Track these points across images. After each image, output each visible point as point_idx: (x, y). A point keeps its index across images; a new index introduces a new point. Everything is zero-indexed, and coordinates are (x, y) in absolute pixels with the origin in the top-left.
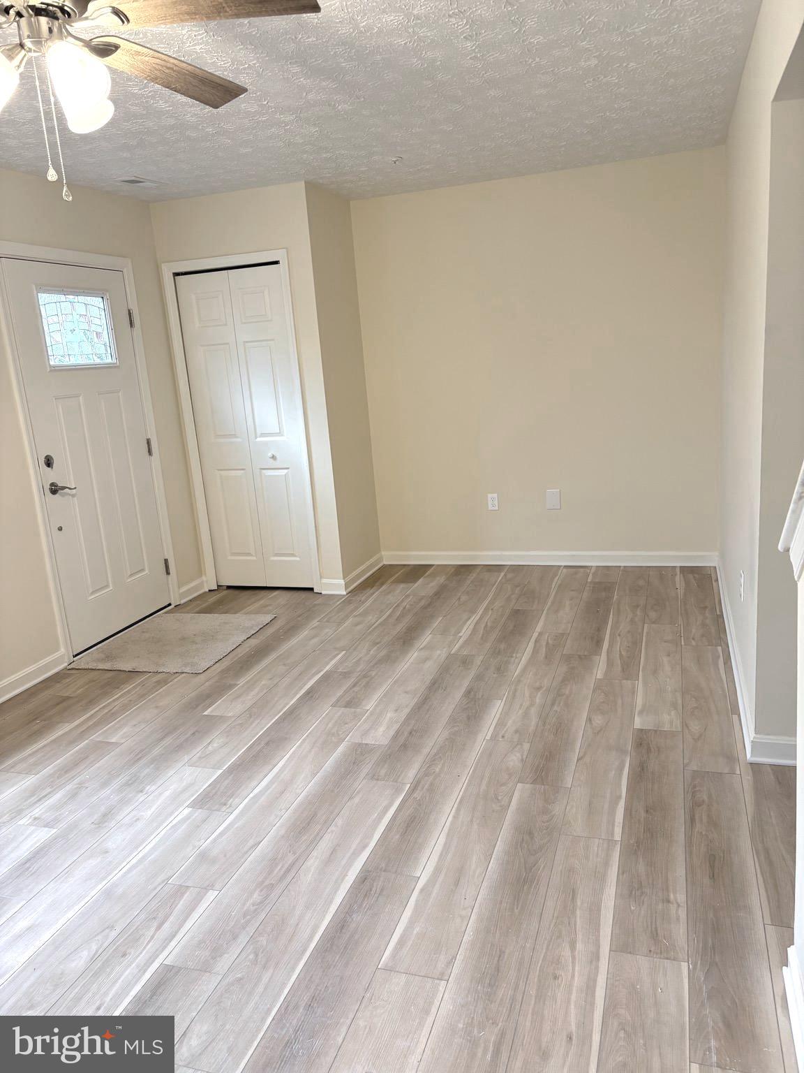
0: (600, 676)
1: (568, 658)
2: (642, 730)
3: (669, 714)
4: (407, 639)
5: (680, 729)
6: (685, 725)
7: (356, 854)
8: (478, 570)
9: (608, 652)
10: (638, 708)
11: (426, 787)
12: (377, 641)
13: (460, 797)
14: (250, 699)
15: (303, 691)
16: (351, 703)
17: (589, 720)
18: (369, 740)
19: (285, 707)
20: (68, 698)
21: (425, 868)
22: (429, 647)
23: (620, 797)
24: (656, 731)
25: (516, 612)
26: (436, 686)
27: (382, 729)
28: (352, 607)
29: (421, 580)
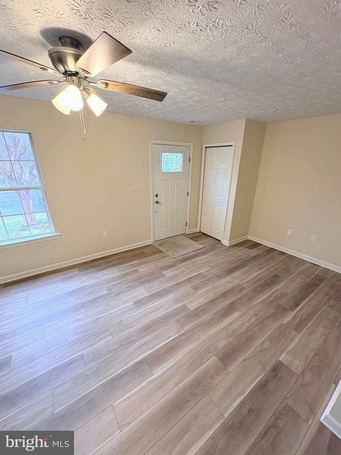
0: (285, 322)
1: (279, 306)
2: (281, 362)
3: (300, 362)
4: (231, 271)
5: (299, 374)
6: (303, 373)
7: (148, 350)
8: (276, 252)
9: (298, 312)
10: (289, 349)
11: (187, 336)
12: (222, 268)
13: (193, 348)
14: (175, 272)
15: (189, 277)
16: (196, 288)
17: (264, 342)
18: (188, 306)
19: (180, 280)
20: (144, 253)
21: (158, 372)
22: (235, 278)
23: (244, 393)
24: (287, 367)
25: (276, 276)
26: (224, 295)
27: (195, 303)
28: (226, 251)
29: (254, 249)
